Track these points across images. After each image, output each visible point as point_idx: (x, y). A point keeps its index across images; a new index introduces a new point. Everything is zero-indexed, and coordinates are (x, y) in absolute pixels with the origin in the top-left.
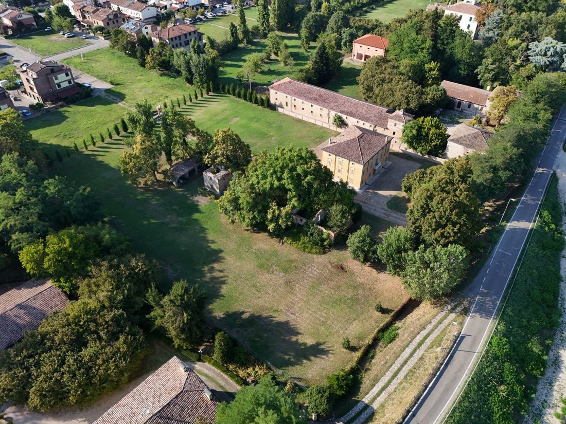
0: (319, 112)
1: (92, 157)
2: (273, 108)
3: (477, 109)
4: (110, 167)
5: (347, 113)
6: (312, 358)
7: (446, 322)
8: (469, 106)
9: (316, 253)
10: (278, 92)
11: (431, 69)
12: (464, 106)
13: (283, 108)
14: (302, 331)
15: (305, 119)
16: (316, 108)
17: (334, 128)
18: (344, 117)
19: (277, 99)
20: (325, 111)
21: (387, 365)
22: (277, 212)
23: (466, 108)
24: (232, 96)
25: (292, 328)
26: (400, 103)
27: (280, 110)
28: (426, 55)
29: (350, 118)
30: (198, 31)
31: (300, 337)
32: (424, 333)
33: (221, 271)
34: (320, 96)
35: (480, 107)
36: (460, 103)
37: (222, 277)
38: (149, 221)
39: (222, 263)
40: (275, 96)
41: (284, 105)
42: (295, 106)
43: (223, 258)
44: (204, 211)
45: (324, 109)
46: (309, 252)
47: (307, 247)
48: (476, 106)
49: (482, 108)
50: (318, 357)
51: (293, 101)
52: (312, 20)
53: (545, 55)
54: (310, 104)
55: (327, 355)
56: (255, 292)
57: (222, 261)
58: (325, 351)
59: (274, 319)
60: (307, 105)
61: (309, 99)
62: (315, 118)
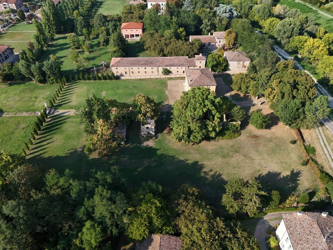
0: (151, 70)
1: (38, 158)
2: (118, 78)
3: (213, 45)
4: (61, 157)
5: (169, 66)
6: (298, 179)
7: (321, 131)
8: (209, 45)
9: (238, 136)
10: (118, 68)
11: (181, 32)
12: (207, 45)
13: (124, 76)
14: (279, 172)
15: (142, 77)
16: (149, 69)
17: (164, 76)
18: (168, 68)
19: (117, 72)
20: (155, 69)
21: (327, 160)
22: (213, 125)
23: (208, 46)
24: (82, 81)
25: (274, 173)
26: (189, 52)
27: (122, 78)
28: (176, 26)
29: (172, 68)
30: (10, 47)
31: (282, 174)
32: (321, 140)
33: (211, 171)
34: (146, 61)
35: (214, 43)
36: (204, 44)
37: (216, 173)
38: (137, 171)
39: (205, 167)
40: (116, 71)
41: (124, 74)
42: (132, 72)
43: (203, 165)
44: (159, 148)
45: (154, 68)
46: (235, 138)
47: (232, 136)
48: (212, 44)
49: (215, 44)
50: (300, 177)
51: (131, 69)
52: (83, 22)
53: (226, 12)
54: (144, 68)
55: (301, 173)
56: (238, 169)
57: (204, 166)
58: (298, 173)
59: (263, 174)
60: (142, 69)
61: (142, 65)
62: (148, 75)
